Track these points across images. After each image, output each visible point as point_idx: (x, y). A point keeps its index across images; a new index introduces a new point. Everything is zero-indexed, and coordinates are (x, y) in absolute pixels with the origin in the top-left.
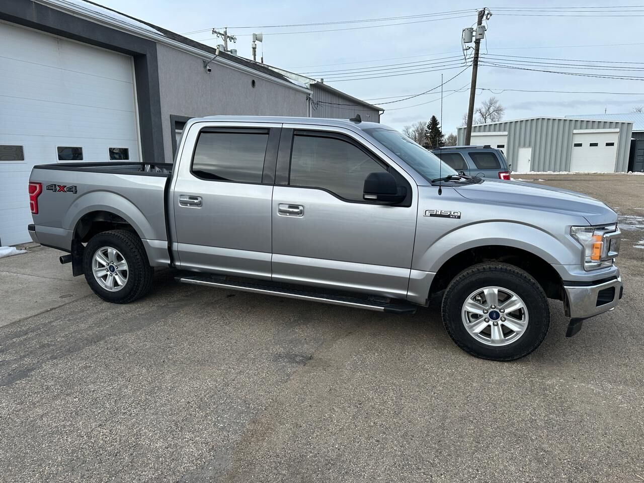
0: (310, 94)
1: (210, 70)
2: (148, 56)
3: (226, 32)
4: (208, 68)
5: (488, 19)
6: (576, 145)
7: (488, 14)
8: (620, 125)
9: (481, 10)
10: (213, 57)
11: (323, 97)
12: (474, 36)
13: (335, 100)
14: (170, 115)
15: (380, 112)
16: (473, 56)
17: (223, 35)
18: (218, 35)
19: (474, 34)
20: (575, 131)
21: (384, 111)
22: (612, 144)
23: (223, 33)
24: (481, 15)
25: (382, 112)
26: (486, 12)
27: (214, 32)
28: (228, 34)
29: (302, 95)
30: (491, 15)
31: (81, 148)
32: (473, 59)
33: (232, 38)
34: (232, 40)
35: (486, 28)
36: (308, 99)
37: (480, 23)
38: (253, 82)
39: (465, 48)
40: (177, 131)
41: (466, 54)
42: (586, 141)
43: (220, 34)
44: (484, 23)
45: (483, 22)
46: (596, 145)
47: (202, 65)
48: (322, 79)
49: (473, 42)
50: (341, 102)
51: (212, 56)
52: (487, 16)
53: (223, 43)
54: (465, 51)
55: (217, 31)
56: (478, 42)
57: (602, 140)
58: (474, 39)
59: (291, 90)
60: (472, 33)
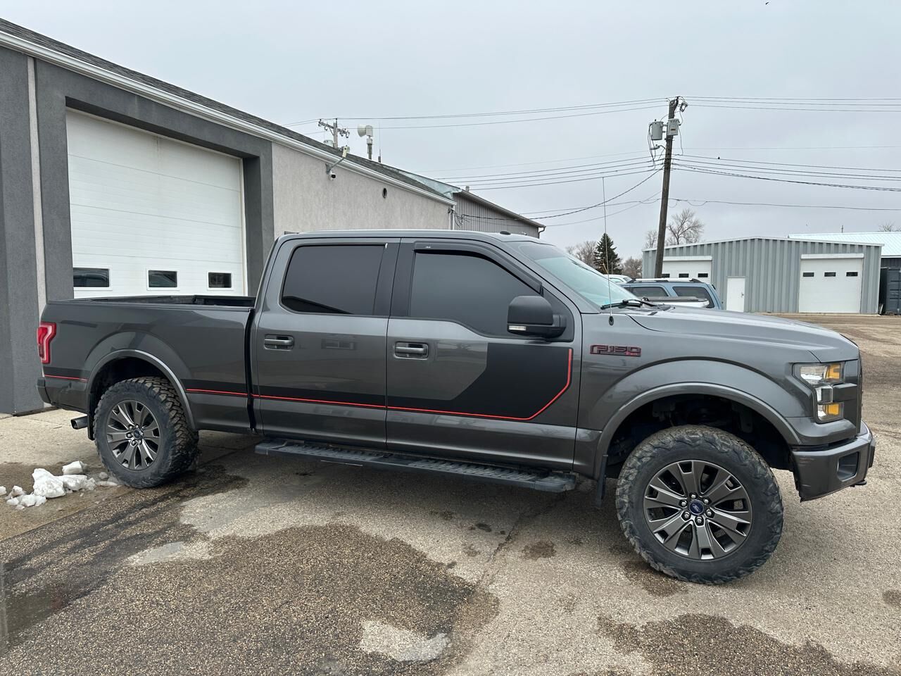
0: (452, 206)
1: (334, 176)
2: (262, 158)
3: (336, 124)
4: (331, 173)
5: (683, 111)
6: (806, 275)
7: (682, 104)
8: (865, 248)
9: (673, 99)
10: (339, 160)
11: (469, 209)
12: (664, 132)
13: (484, 213)
15: (540, 229)
16: (664, 157)
17: (333, 128)
18: (327, 128)
19: (665, 129)
20: (803, 256)
21: (544, 227)
22: (855, 274)
23: (332, 125)
24: (673, 106)
25: (542, 229)
26: (680, 102)
27: (321, 123)
28: (339, 127)
29: (442, 206)
30: (686, 106)
31: (175, 272)
32: (664, 161)
33: (343, 132)
34: (344, 135)
35: (681, 121)
36: (450, 211)
37: (672, 115)
38: (385, 191)
39: (652, 147)
41: (654, 155)
42: (819, 270)
43: (329, 126)
44: (677, 115)
45: (675, 114)
46: (834, 274)
47: (325, 170)
48: (467, 187)
49: (663, 139)
50: (490, 215)
51: (337, 159)
52: (681, 107)
53: (332, 138)
54: (653, 151)
55: (325, 122)
56: (669, 140)
57: (841, 269)
58: (664, 136)
59: (429, 201)
60: (661, 127)
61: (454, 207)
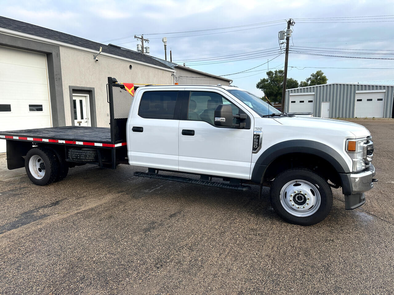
0: (174, 72)
1: (97, 60)
2: (54, 54)
3: (142, 37)
5: (293, 26)
6: (358, 100)
8: (386, 88)
9: (289, 20)
10: (99, 53)
11: (184, 74)
12: (285, 36)
14: (69, 86)
17: (141, 39)
18: (138, 39)
20: (357, 92)
22: (381, 100)
23: (141, 38)
24: (290, 23)
25: (231, 82)
26: (292, 21)
27: (135, 37)
28: (144, 38)
29: (167, 73)
30: (294, 23)
31: (10, 105)
32: (285, 49)
33: (147, 40)
34: (147, 42)
35: (292, 30)
36: (173, 75)
37: (289, 28)
38: (131, 67)
40: (73, 94)
42: (364, 98)
43: (139, 38)
44: (291, 28)
46: (371, 100)
47: (93, 58)
48: (184, 64)
49: (285, 39)
52: (292, 24)
53: (141, 43)
55: (137, 36)
56: (288, 39)
57: (375, 97)
58: (285, 37)
60: (284, 33)
61: (175, 73)
